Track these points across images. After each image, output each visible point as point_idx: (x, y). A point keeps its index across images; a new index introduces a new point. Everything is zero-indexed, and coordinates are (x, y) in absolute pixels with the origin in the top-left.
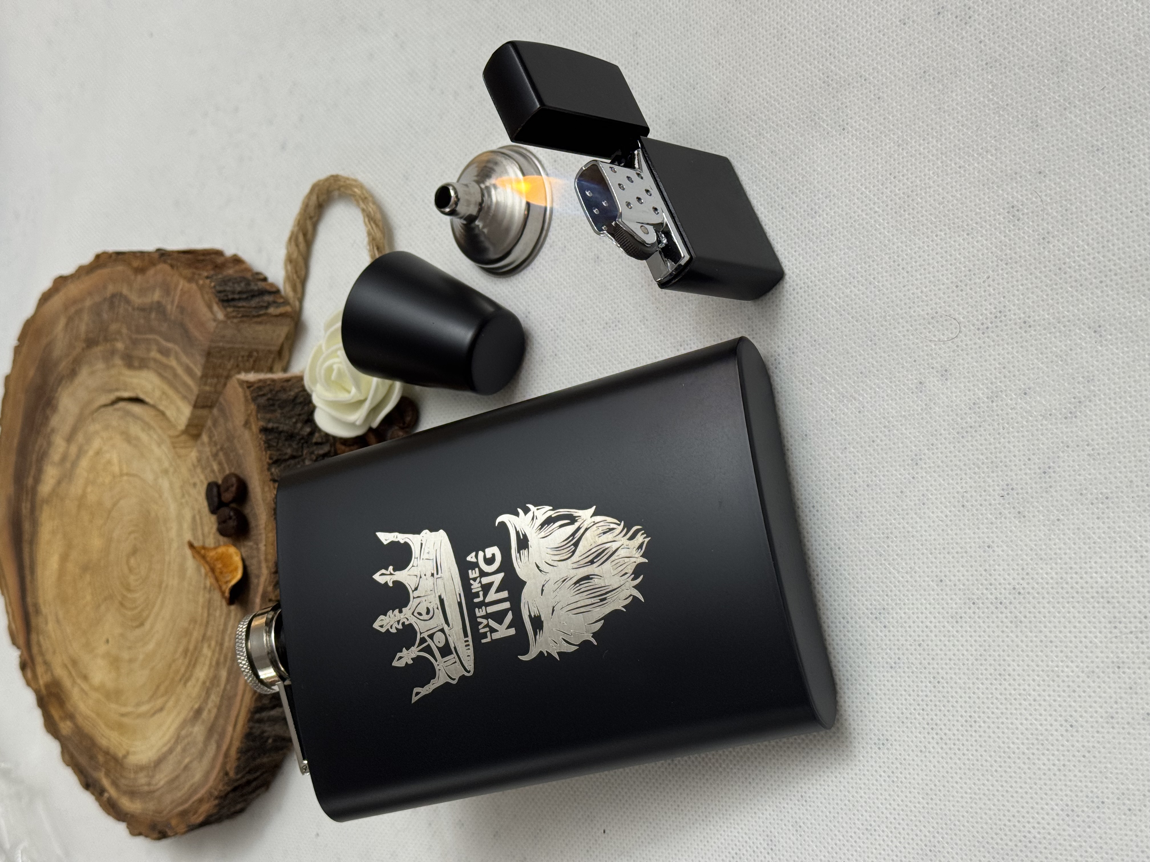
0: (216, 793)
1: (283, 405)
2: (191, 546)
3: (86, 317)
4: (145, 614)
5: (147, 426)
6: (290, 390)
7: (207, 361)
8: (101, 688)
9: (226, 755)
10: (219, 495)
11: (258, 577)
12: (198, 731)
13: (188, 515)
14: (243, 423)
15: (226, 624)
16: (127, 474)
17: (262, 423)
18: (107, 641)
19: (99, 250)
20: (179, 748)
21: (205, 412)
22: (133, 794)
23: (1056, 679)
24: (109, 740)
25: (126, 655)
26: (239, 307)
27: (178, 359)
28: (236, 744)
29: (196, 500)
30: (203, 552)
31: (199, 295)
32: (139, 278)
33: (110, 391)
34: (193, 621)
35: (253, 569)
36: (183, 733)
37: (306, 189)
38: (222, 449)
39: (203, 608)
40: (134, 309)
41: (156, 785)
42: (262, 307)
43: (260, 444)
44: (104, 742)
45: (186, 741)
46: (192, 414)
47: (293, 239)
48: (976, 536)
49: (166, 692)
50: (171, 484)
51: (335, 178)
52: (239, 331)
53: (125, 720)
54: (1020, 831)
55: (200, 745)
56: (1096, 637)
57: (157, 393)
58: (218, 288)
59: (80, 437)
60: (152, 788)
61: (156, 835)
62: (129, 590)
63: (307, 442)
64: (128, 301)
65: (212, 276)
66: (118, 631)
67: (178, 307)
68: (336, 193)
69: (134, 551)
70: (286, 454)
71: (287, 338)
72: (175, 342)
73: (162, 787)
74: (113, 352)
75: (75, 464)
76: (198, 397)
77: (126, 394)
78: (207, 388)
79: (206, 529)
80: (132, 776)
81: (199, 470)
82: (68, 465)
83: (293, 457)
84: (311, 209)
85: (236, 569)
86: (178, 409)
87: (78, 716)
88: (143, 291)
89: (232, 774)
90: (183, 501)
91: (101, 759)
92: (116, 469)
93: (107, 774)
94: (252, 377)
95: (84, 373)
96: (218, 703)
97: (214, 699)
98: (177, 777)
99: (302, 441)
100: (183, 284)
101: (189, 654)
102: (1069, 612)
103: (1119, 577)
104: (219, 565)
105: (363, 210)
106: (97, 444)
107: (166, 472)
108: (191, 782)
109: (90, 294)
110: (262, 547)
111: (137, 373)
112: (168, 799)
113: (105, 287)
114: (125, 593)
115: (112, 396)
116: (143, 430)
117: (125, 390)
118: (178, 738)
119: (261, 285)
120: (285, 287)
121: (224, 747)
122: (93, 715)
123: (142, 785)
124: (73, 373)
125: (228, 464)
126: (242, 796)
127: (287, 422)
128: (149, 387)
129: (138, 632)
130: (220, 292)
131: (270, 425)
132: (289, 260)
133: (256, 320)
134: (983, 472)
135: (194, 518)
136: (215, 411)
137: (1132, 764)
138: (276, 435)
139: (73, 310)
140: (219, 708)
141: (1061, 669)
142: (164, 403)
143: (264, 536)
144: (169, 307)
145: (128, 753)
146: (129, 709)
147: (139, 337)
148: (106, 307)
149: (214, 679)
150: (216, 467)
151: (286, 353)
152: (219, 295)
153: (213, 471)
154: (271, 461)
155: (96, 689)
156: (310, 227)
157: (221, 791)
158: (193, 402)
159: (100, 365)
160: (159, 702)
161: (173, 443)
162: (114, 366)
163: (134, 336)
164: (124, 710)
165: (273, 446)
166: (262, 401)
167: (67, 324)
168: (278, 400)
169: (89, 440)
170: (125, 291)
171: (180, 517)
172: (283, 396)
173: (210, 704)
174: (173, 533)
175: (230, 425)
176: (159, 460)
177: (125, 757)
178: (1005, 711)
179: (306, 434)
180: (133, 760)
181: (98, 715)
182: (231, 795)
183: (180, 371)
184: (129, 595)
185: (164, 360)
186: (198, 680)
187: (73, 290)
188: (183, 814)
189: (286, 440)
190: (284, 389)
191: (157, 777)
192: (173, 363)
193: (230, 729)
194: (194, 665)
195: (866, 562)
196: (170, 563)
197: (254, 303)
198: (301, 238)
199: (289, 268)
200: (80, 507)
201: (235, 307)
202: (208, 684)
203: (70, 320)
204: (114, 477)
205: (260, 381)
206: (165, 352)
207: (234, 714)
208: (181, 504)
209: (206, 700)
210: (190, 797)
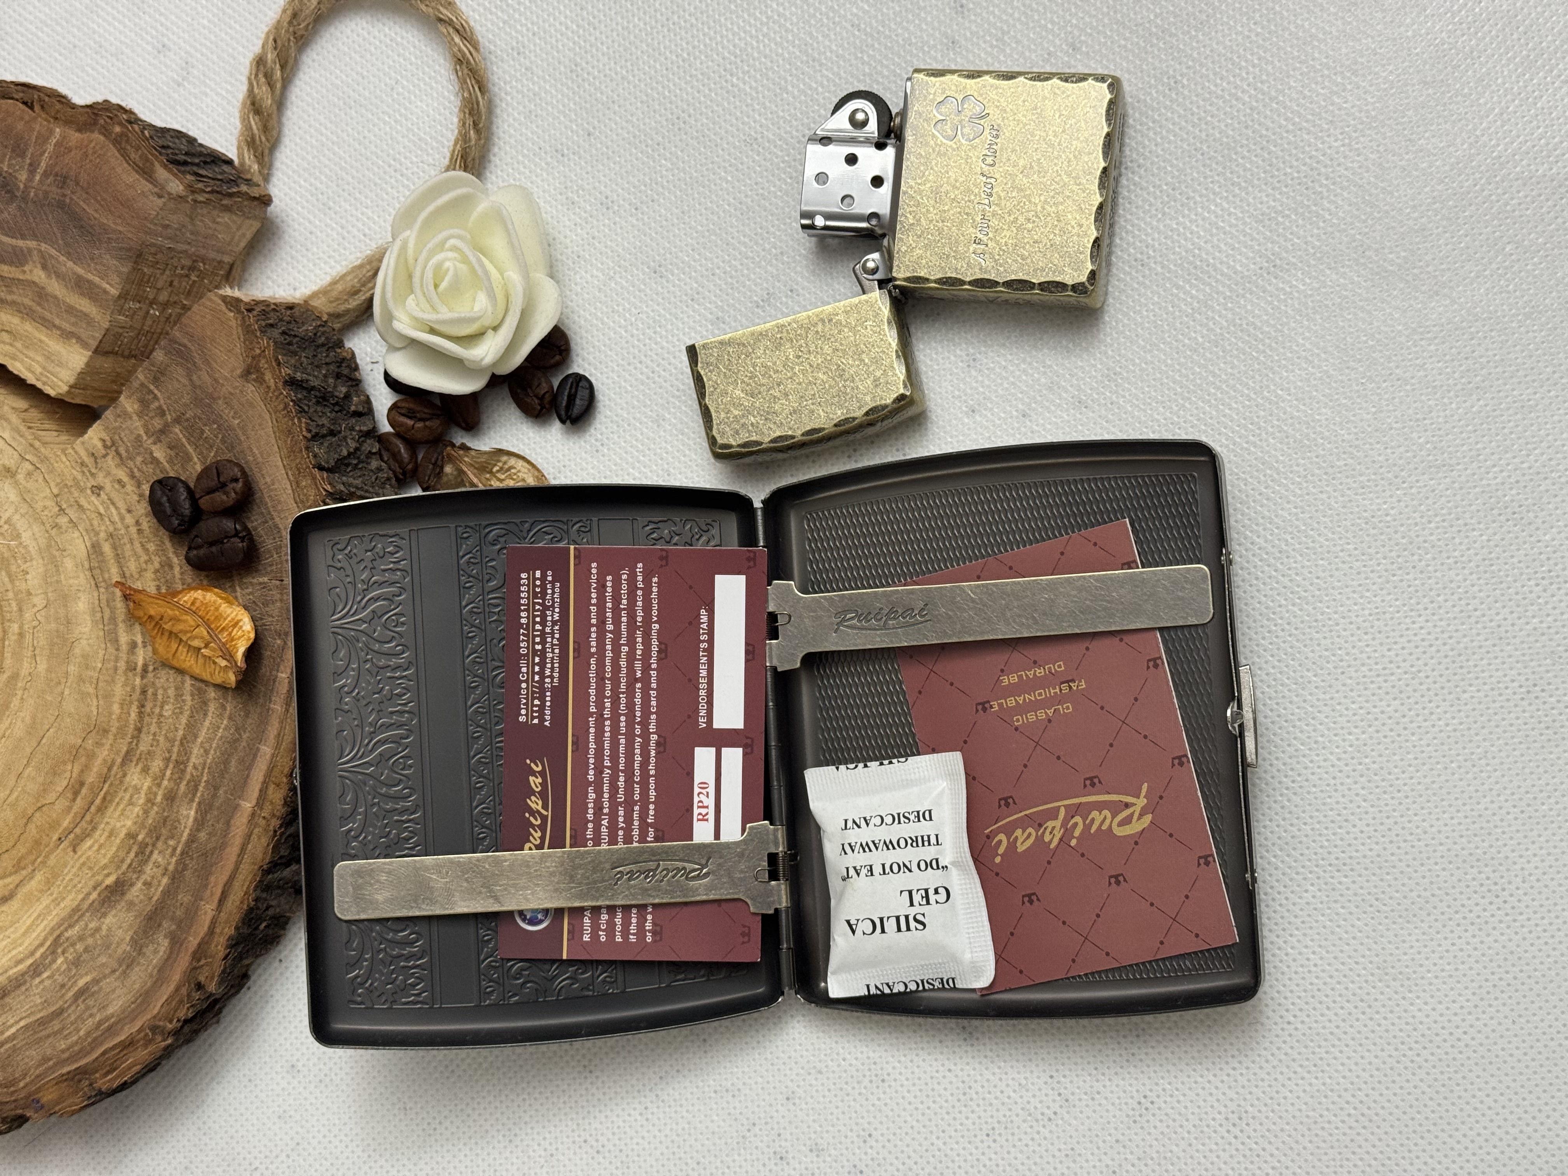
0: (169, 1027)
1: (304, 343)
6: (303, 323)
7: (133, 270)
9: (199, 953)
10: (193, 498)
12: (117, 923)
13: (76, 546)
14: (239, 372)
17: (286, 371)
20: (60, 962)
21: (123, 361)
26: (201, 176)
27: (47, 266)
34: (97, 731)
36: (72, 932)
39: (125, 705)
42: (230, 181)
45: (80, 946)
46: (91, 363)
49: (18, 867)
50: (23, 492)
55: (124, 947)
58: (158, 141)
70: (322, 426)
71: (249, 243)
72: (39, 238)
76: (106, 335)
81: (110, 463)
83: (332, 433)
86: (49, 357)
96: (171, 868)
97: (162, 859)
99: (337, 408)
100: (60, 132)
101: (86, 789)
108: (99, 1016)
118: (56, 945)
127: (316, 373)
130: (163, 147)
131: (298, 376)
133: (225, 202)
136: (158, 357)
138: (306, 393)
144: (21, 176)
149: (161, 827)
150: (159, 453)
152: (164, 151)
153: (155, 461)
154: (309, 435)
158: (94, 344)
165: (306, 412)
166: (275, 334)
171: (52, 551)
173: (150, 872)
175: (203, 379)
179: (341, 395)
183: (55, 287)
185: (14, 274)
186: (111, 835)
189: (318, 403)
190: (294, 320)
193: (207, 908)
194: (100, 811)
197: (215, 172)
201: (196, 174)
205: (256, 302)
207: (218, 880)
208: (56, 526)
209: (138, 868)
210: (96, 1043)
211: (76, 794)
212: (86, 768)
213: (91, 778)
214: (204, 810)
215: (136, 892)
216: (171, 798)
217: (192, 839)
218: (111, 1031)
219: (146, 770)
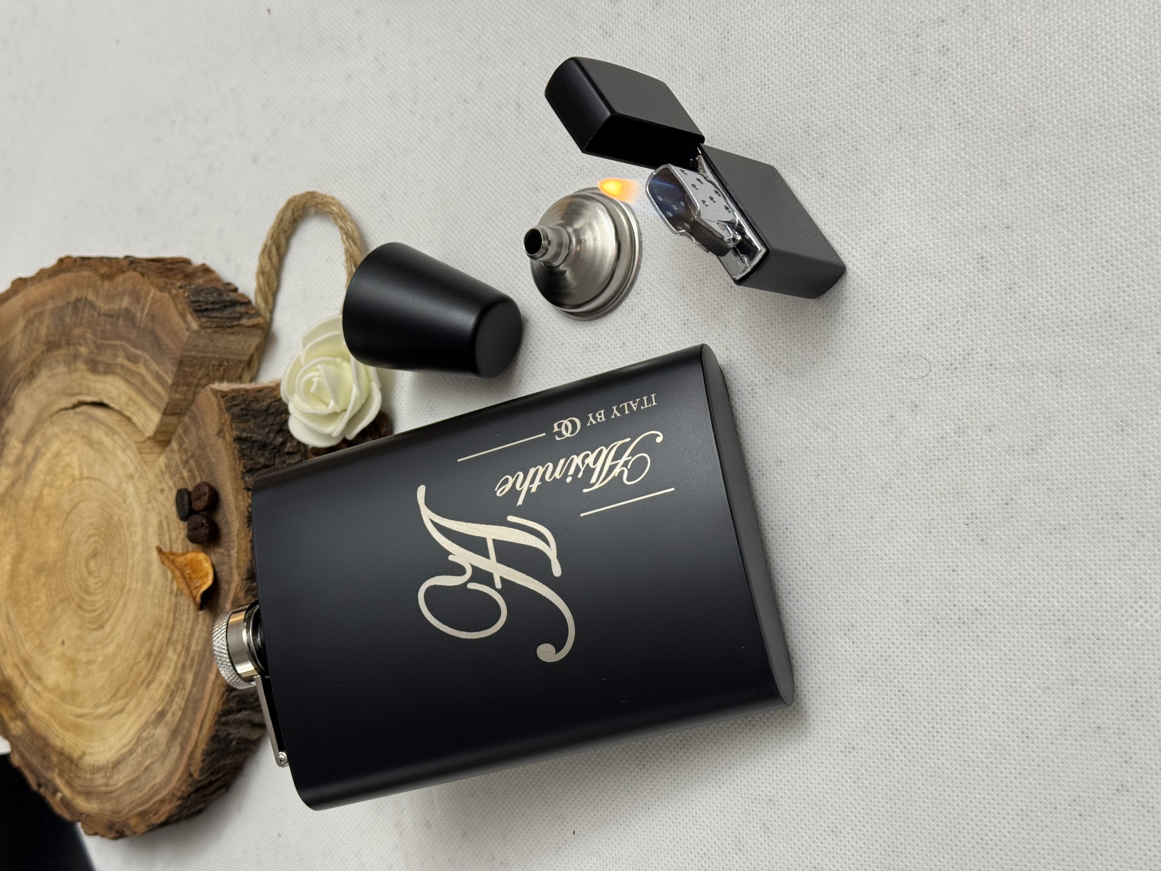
0: (179, 794)
1: (257, 414)
2: (160, 551)
3: (46, 320)
4: (105, 617)
5: (111, 431)
6: (263, 401)
7: (179, 370)
8: (55, 689)
9: (191, 757)
10: (190, 503)
11: (229, 583)
12: (161, 733)
13: (154, 520)
14: (216, 432)
15: (193, 629)
16: (87, 478)
17: (236, 433)
18: (63, 643)
19: (62, 255)
20: (140, 750)
21: (174, 420)
22: (88, 794)
23: (1014, 693)
24: (64, 741)
25: (83, 657)
26: (213, 318)
27: (146, 366)
28: (202, 747)
29: (164, 506)
30: (171, 557)
31: (172, 304)
32: (107, 284)
33: (73, 395)
34: (158, 624)
35: (223, 575)
36: (145, 735)
37: (281, 204)
38: (192, 456)
39: (169, 612)
40: (99, 315)
41: (114, 785)
42: (234, 318)
43: (234, 453)
44: (58, 743)
45: (147, 743)
46: (161, 420)
47: (266, 251)
48: (941, 560)
49: (127, 695)
50: (136, 488)
51: (312, 195)
52: (212, 341)
53: (81, 721)
54: (977, 834)
55: (163, 747)
56: (1052, 656)
57: (124, 399)
58: (193, 298)
59: (37, 440)
60: (109, 788)
61: (113, 835)
62: (88, 592)
63: (278, 452)
64: (93, 307)
65: (186, 285)
66: (74, 633)
67: (148, 314)
68: (313, 210)
69: (95, 554)
70: (259, 463)
71: (257, 349)
72: (144, 349)
73: (120, 788)
74: (76, 357)
75: (31, 466)
76: (168, 404)
77: (89, 399)
78: (177, 396)
79: (174, 535)
80: (88, 776)
81: (167, 476)
82: (23, 466)
83: (266, 466)
84: (286, 225)
85: (206, 575)
86: (146, 415)
87: (29, 716)
88: (109, 298)
89: (196, 776)
90: (150, 506)
91: (55, 759)
92: (77, 473)
93: (61, 775)
94: (225, 386)
95: (44, 375)
96: (183, 706)
97: (179, 701)
98: (138, 778)
99: (274, 451)
100: (153, 291)
101: (153, 657)
102: (1027, 633)
103: (1074, 602)
104: (188, 571)
105: (341, 228)
106: (55, 446)
107: (131, 477)
108: (152, 783)
109: (52, 297)
110: (234, 553)
111: (102, 378)
112: (127, 800)
113: (69, 291)
114: (84, 596)
115: (74, 400)
116: (107, 434)
117: (88, 395)
118: (139, 740)
119: (233, 295)
120: (256, 299)
121: (189, 749)
122: (46, 716)
123: (98, 786)
124: (32, 376)
125: (199, 471)
126: (203, 797)
127: (260, 432)
128: (114, 392)
129: (97, 634)
130: (194, 302)
131: (244, 435)
132: (262, 272)
133: (229, 330)
134: (950, 502)
135: (160, 523)
136: (186, 419)
137: (1083, 773)
138: (250, 444)
139: (32, 312)
140: (184, 712)
141: (1018, 685)
142: (131, 409)
143: (236, 543)
144: (139, 314)
145: (84, 754)
146: (86, 711)
147: (105, 342)
148: (69, 311)
149: (180, 683)
150: (185, 474)
151: (255, 363)
152: (192, 305)
153: (183, 478)
154: (244, 470)
155: (50, 691)
156: (283, 241)
157: (183, 792)
158: (162, 410)
159: (62, 369)
160: (118, 705)
161: (139, 449)
162: (76, 370)
163: (99, 341)
164: (80, 711)
165: (247, 456)
166: (237, 410)
167: (26, 326)
168: (252, 410)
169: (47, 443)
170: (91, 296)
171: (145, 522)
172: (256, 406)
173: (174, 707)
174: (137, 538)
175: (202, 434)
176: (124, 465)
177: (80, 757)
178: (965, 722)
179: (278, 443)
180: (89, 760)
181: (52, 715)
182: (193, 796)
183: (149, 377)
184: (88, 598)
185: (132, 366)
186: (161, 683)
187: (33, 292)
188: (143, 814)
189: (259, 449)
190: (256, 400)
191: (116, 778)
192: (142, 370)
193: (195, 731)
194: (158, 669)
195: (837, 582)
196: (133, 567)
197: (226, 313)
198: (274, 251)
199: (261, 280)
200: (35, 509)
201: (209, 317)
202: (172, 687)
203: (30, 322)
204: (73, 480)
205: (233, 391)
206: (134, 359)
207: (200, 716)
208: (147, 509)
209: (170, 703)
210: (151, 798)
211: (149, 657)
212: (153, 645)
213: (155, 651)
214: (196, 677)
215: (168, 717)
216: (183, 667)
217: (190, 693)
218: (156, 792)
219: (175, 650)
